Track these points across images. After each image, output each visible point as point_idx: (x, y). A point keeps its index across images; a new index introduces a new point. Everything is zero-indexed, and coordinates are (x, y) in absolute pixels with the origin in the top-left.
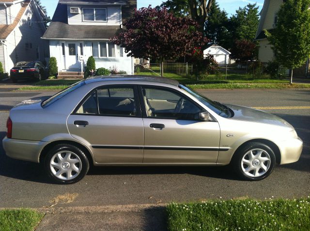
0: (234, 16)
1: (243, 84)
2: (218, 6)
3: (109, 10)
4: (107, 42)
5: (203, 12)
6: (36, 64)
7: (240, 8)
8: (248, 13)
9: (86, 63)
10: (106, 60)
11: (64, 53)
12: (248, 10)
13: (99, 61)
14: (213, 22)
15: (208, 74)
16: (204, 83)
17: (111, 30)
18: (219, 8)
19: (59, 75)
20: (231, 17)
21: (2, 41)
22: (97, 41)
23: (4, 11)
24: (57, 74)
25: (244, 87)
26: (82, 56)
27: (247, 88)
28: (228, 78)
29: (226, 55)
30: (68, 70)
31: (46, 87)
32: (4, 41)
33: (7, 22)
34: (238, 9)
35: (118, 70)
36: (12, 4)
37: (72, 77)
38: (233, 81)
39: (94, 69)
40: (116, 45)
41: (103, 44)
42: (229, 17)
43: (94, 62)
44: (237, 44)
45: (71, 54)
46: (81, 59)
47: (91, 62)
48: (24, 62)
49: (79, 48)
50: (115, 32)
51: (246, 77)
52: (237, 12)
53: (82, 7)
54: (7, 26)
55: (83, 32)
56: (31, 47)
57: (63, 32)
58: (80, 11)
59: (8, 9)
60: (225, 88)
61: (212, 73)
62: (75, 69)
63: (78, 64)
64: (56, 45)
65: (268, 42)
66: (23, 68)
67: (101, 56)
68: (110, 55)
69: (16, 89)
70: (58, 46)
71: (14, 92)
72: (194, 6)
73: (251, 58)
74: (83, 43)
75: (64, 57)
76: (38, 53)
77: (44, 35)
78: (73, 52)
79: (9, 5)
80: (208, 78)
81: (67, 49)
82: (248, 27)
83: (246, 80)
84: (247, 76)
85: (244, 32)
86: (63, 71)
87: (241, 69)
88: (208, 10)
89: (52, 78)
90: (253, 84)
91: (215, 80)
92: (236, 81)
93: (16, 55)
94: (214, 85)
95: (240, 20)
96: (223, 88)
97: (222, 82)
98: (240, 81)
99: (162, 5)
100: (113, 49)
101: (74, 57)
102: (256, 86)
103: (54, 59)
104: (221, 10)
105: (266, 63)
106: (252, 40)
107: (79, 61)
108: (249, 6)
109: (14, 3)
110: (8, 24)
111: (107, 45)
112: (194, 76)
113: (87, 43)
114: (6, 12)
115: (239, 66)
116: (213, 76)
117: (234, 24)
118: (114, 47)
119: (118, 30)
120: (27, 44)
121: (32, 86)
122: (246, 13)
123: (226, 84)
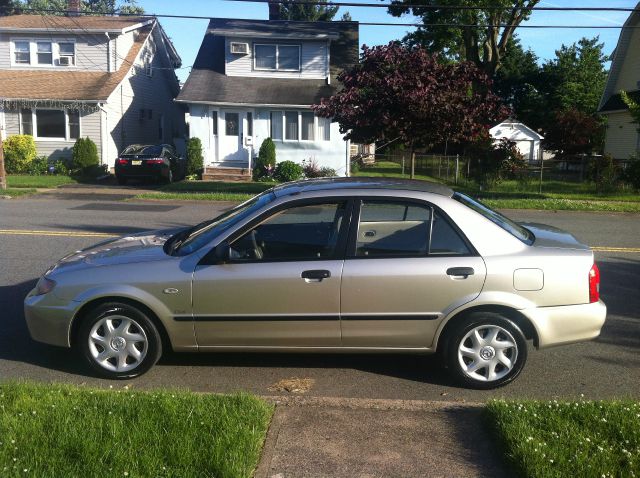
0: (551, 63)
1: (579, 202)
2: (517, 41)
3: (306, 48)
4: (299, 112)
5: (490, 55)
6: (164, 150)
7: (563, 47)
8: (581, 57)
9: (257, 151)
10: (297, 146)
11: (216, 131)
12: (581, 51)
13: (282, 148)
14: (507, 72)
15: (504, 179)
16: (497, 196)
17: (309, 87)
18: (519, 46)
19: (205, 173)
20: (544, 65)
21: (99, 105)
22: (279, 108)
23: (103, 47)
24: (202, 170)
25: (580, 208)
26: (249, 137)
27: (587, 210)
28: (546, 189)
29: (532, 142)
30: (222, 164)
31: (188, 195)
32: (102, 105)
33: (108, 67)
34: (559, 49)
35: (319, 167)
36: (121, 33)
37: (231, 178)
38: (555, 195)
39: (273, 164)
40: (316, 119)
41: (292, 115)
42: (540, 63)
43: (274, 150)
44: (558, 120)
45: (229, 132)
46: (248, 143)
47: (267, 148)
48: (138, 147)
49: (245, 122)
50: (315, 92)
51: (582, 189)
52: (557, 53)
53: (253, 41)
54: (109, 74)
55: (253, 92)
56: (150, 118)
57: (217, 90)
58: (248, 51)
59: (111, 43)
60: (542, 208)
61: (512, 177)
62: (236, 162)
63: (242, 152)
64: (202, 115)
65: (632, 119)
66: (140, 158)
67: (287, 138)
68: (305, 137)
69: (130, 196)
70: (205, 118)
71: (127, 202)
72: (473, 43)
73: (587, 149)
74: (252, 111)
75: (217, 137)
76: (160, 130)
77: (179, 96)
78: (233, 130)
79: (114, 36)
80: (503, 187)
81: (222, 123)
82: (581, 85)
83: (581, 192)
84: (583, 186)
85: (571, 96)
86: (212, 166)
87: (567, 172)
88: (502, 51)
89: (191, 178)
90: (598, 203)
91: (516, 192)
92: (563, 196)
93: (123, 132)
94: (516, 201)
95: (563, 70)
96: (537, 208)
97: (534, 197)
98: (570, 196)
99: (405, 39)
100: (310, 126)
101: (235, 138)
102: (605, 208)
103: (196, 141)
104: (525, 49)
105: (625, 161)
106: (588, 113)
107: (244, 146)
108: (584, 42)
109: (124, 30)
110: (111, 71)
111: (300, 117)
112: (472, 182)
113: (261, 113)
114: (108, 48)
115: (561, 165)
116: (514, 183)
117: (550, 78)
118: (313, 122)
119: (322, 87)
120: (142, 111)
121: (160, 193)
122: (577, 57)
123: (542, 201)
